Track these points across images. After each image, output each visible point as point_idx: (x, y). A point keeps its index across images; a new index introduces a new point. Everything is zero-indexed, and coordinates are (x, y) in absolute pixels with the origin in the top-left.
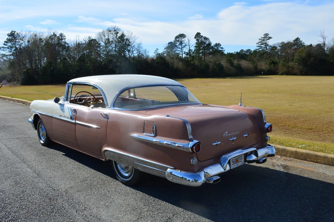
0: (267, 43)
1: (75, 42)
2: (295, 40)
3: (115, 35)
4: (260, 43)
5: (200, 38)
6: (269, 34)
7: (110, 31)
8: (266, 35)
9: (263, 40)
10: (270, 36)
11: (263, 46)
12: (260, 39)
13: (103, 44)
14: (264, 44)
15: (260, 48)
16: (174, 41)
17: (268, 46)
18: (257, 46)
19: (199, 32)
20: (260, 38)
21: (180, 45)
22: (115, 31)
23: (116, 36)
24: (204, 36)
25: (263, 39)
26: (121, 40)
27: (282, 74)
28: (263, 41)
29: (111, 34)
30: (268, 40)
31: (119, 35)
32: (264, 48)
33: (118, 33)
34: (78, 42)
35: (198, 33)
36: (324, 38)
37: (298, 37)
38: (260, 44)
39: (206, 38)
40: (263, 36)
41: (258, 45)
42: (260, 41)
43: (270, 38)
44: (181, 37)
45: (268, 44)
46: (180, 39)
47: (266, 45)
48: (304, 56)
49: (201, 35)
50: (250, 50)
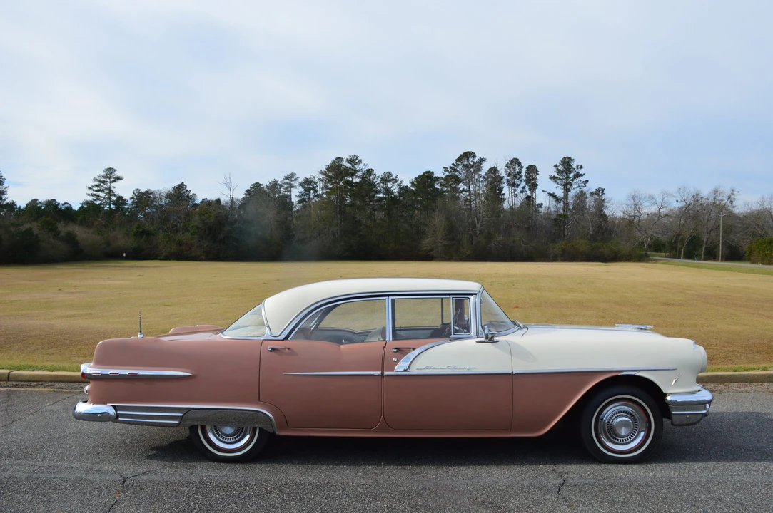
0: (113, 189)
2: (177, 188)
4: (96, 188)
6: (115, 170)
8: (110, 171)
10: (117, 174)
11: (102, 194)
12: (96, 180)
14: (106, 191)
15: (94, 198)
17: (115, 195)
18: (88, 195)
20: (96, 177)
25: (102, 179)
27: (167, 258)
28: (102, 184)
30: (113, 182)
32: (105, 199)
36: (231, 189)
37: (182, 183)
38: (96, 191)
40: (103, 174)
41: (91, 192)
42: (97, 183)
43: (119, 178)
45: (113, 192)
47: (111, 192)
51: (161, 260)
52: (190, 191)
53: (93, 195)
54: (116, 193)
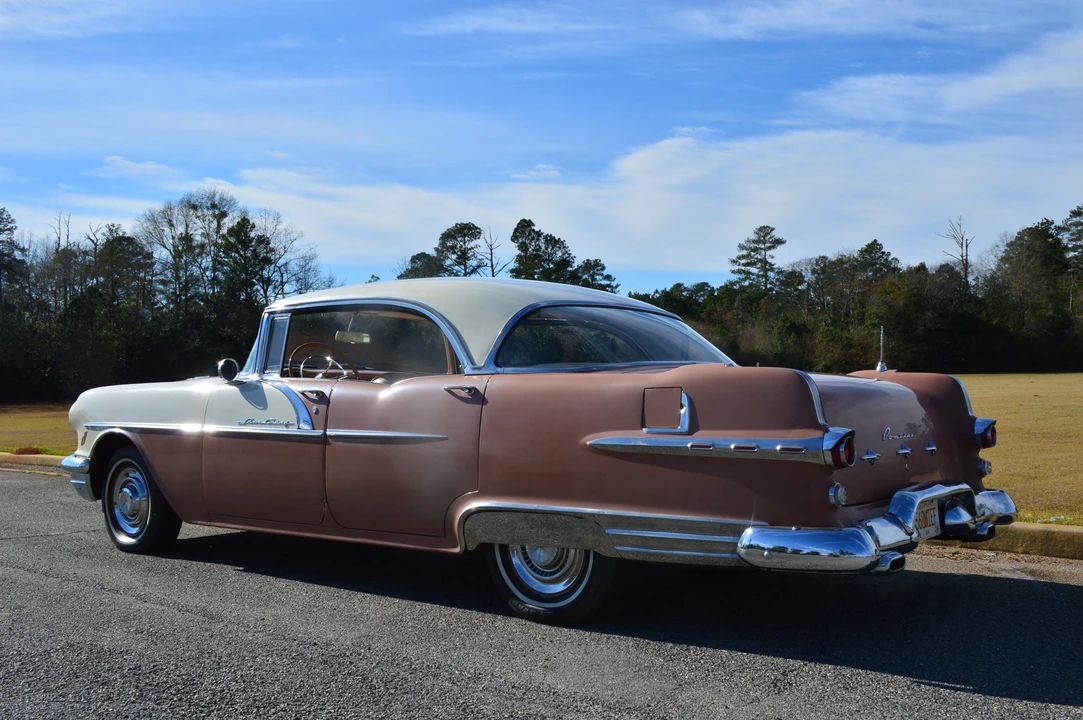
0: (770, 260)
1: (52, 245)
2: (866, 250)
3: (214, 225)
4: (743, 261)
5: (533, 238)
6: (773, 229)
7: (195, 207)
8: (765, 231)
9: (755, 250)
10: (776, 234)
11: (754, 270)
12: (742, 247)
13: (162, 254)
14: (759, 265)
15: (743, 276)
16: (436, 249)
17: (772, 270)
18: (733, 272)
19: (527, 219)
20: (743, 242)
21: (459, 264)
22: (214, 206)
23: (219, 227)
24: (545, 231)
25: (752, 245)
26: (240, 241)
28: (753, 253)
29: (198, 217)
30: (770, 248)
31: (229, 222)
32: (758, 276)
33: (224, 215)
34: (63, 243)
35: (524, 220)
36: (964, 244)
37: (875, 241)
38: (744, 265)
39: (553, 241)
40: (753, 237)
41: (736, 268)
42: (745, 252)
43: (779, 242)
44: (464, 236)
45: (771, 265)
46: (459, 242)
47: (766, 266)
48: (901, 303)
49: (536, 228)
50: (707, 284)
52: (889, 254)
53: (740, 272)
54: (775, 267)
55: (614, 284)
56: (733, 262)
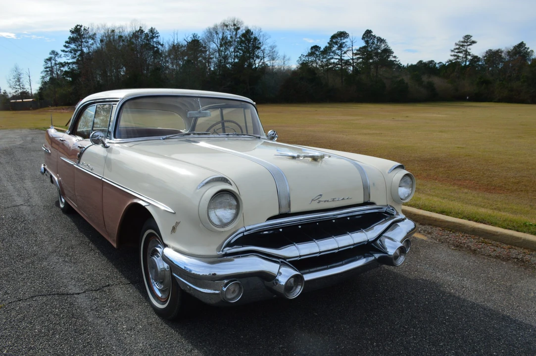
0: (469, 51)
1: (171, 43)
2: (517, 46)
3: (234, 33)
4: (457, 51)
5: (372, 38)
6: (471, 36)
7: (227, 26)
8: (468, 37)
9: (463, 46)
10: (473, 39)
11: (461, 55)
12: (456, 44)
13: (213, 46)
14: (464, 53)
15: (456, 58)
16: (329, 43)
17: (470, 55)
18: (451, 55)
19: (369, 29)
20: (457, 42)
21: (339, 49)
22: (234, 25)
23: (236, 34)
24: (377, 36)
25: (461, 44)
26: (247, 39)
27: (500, 101)
28: (461, 47)
29: (228, 30)
30: (469, 45)
31: (241, 32)
32: (463, 58)
33: (238, 28)
34: (176, 42)
35: (368, 30)
37: (522, 42)
39: (381, 40)
40: (462, 40)
41: (453, 53)
42: (457, 47)
43: (474, 42)
44: (341, 37)
45: (469, 53)
46: (339, 40)
47: (467, 53)
49: (373, 34)
50: (433, 61)
51: (495, 102)
52: (528, 48)
53: (455, 56)
54: (471, 54)
55: (397, 60)
56: (452, 51)
